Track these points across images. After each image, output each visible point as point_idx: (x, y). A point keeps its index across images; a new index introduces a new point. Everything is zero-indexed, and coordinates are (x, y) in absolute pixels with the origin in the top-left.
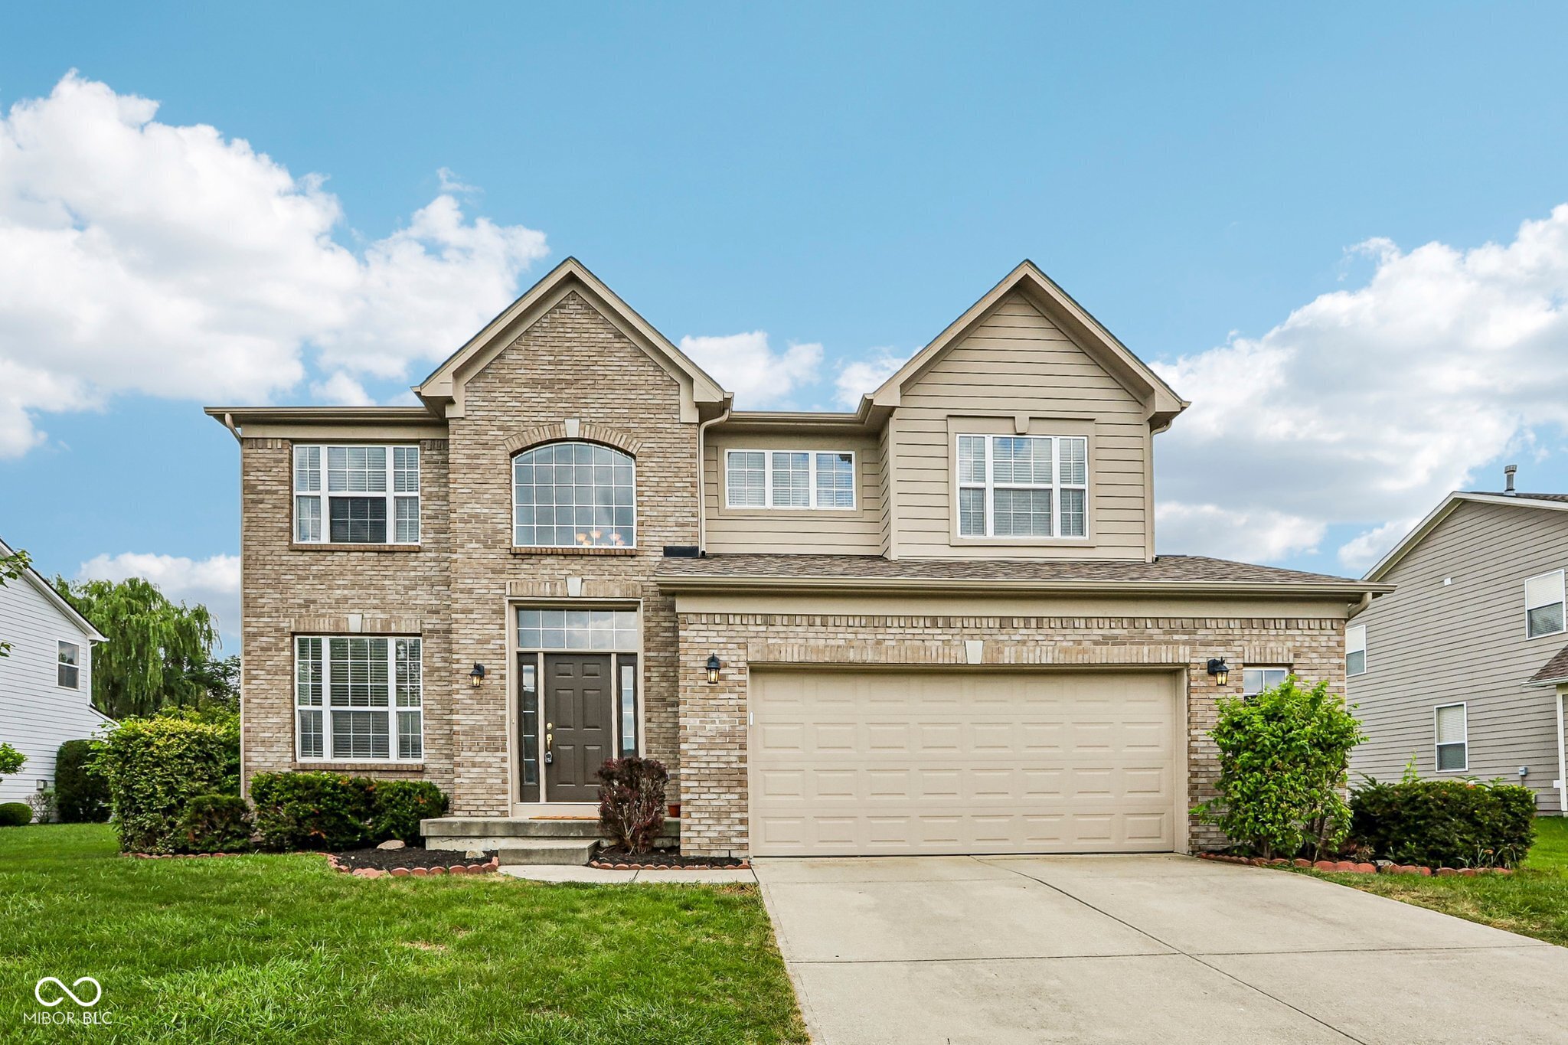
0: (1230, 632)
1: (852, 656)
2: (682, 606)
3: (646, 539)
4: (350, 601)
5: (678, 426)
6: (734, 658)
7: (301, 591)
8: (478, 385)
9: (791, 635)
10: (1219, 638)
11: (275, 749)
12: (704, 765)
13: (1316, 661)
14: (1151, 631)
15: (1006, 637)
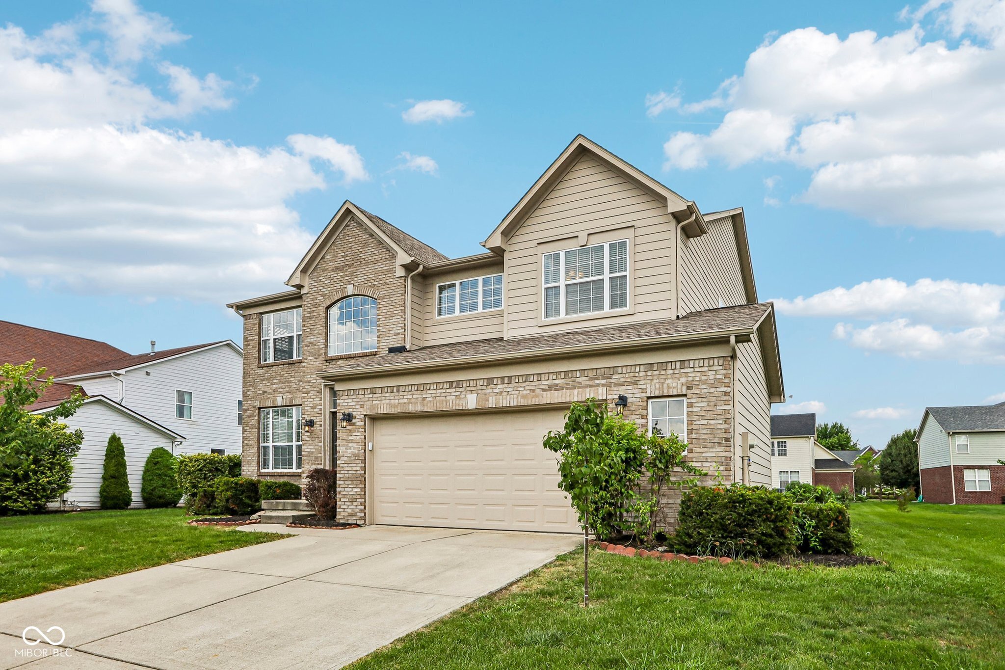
0: (637, 374)
1: (411, 408)
2: (338, 387)
3: (381, 344)
4: (279, 390)
5: (396, 279)
6: (359, 413)
7: (262, 387)
8: (314, 274)
9: (383, 398)
10: (629, 380)
11: (252, 466)
12: (346, 472)
13: (705, 391)
14: (580, 379)
15: (490, 391)
